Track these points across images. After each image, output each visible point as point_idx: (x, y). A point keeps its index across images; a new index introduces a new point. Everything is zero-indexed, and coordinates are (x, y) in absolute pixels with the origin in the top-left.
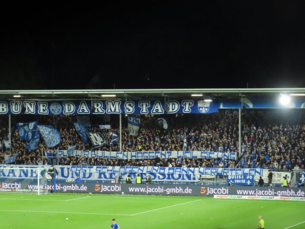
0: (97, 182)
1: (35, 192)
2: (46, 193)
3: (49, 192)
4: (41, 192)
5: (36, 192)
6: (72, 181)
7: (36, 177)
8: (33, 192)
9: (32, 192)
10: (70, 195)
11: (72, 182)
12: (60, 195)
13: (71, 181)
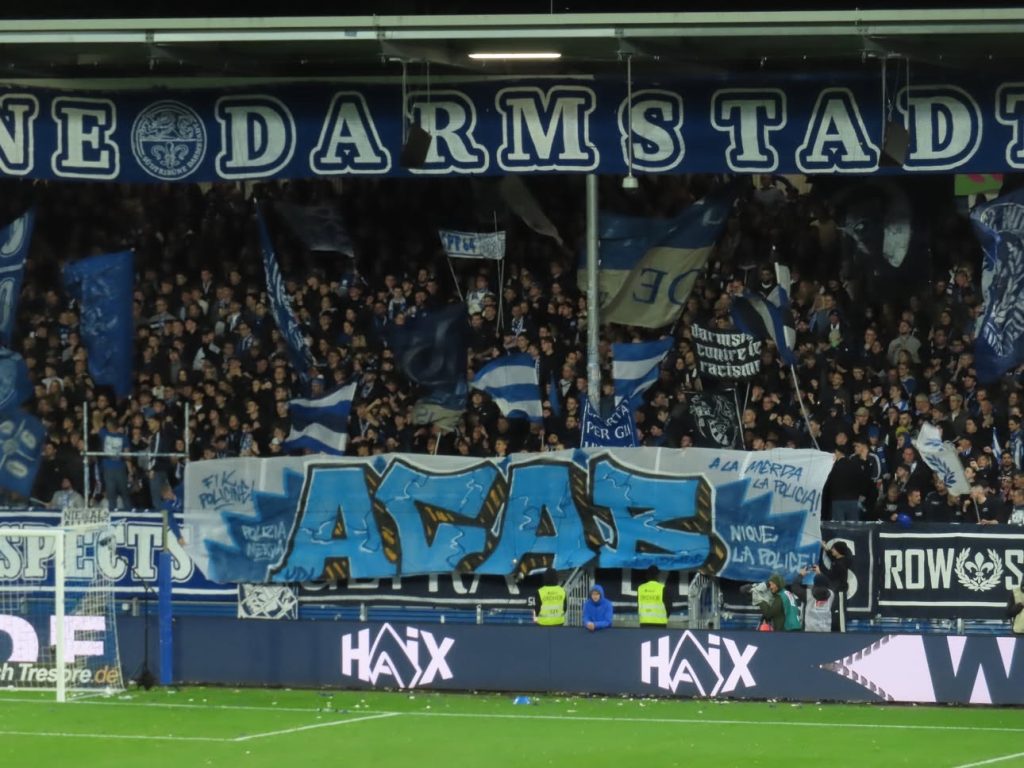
0: (443, 620)
1: (35, 684)
2: (109, 691)
3: (126, 685)
4: (78, 684)
5: (42, 684)
6: (279, 609)
7: (43, 584)
8: (27, 684)
9: (20, 684)
10: (267, 702)
11: (279, 616)
12: (198, 701)
13: (273, 613)
